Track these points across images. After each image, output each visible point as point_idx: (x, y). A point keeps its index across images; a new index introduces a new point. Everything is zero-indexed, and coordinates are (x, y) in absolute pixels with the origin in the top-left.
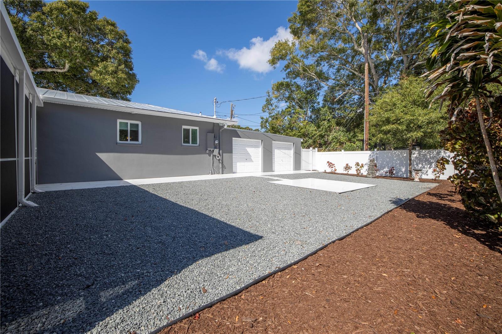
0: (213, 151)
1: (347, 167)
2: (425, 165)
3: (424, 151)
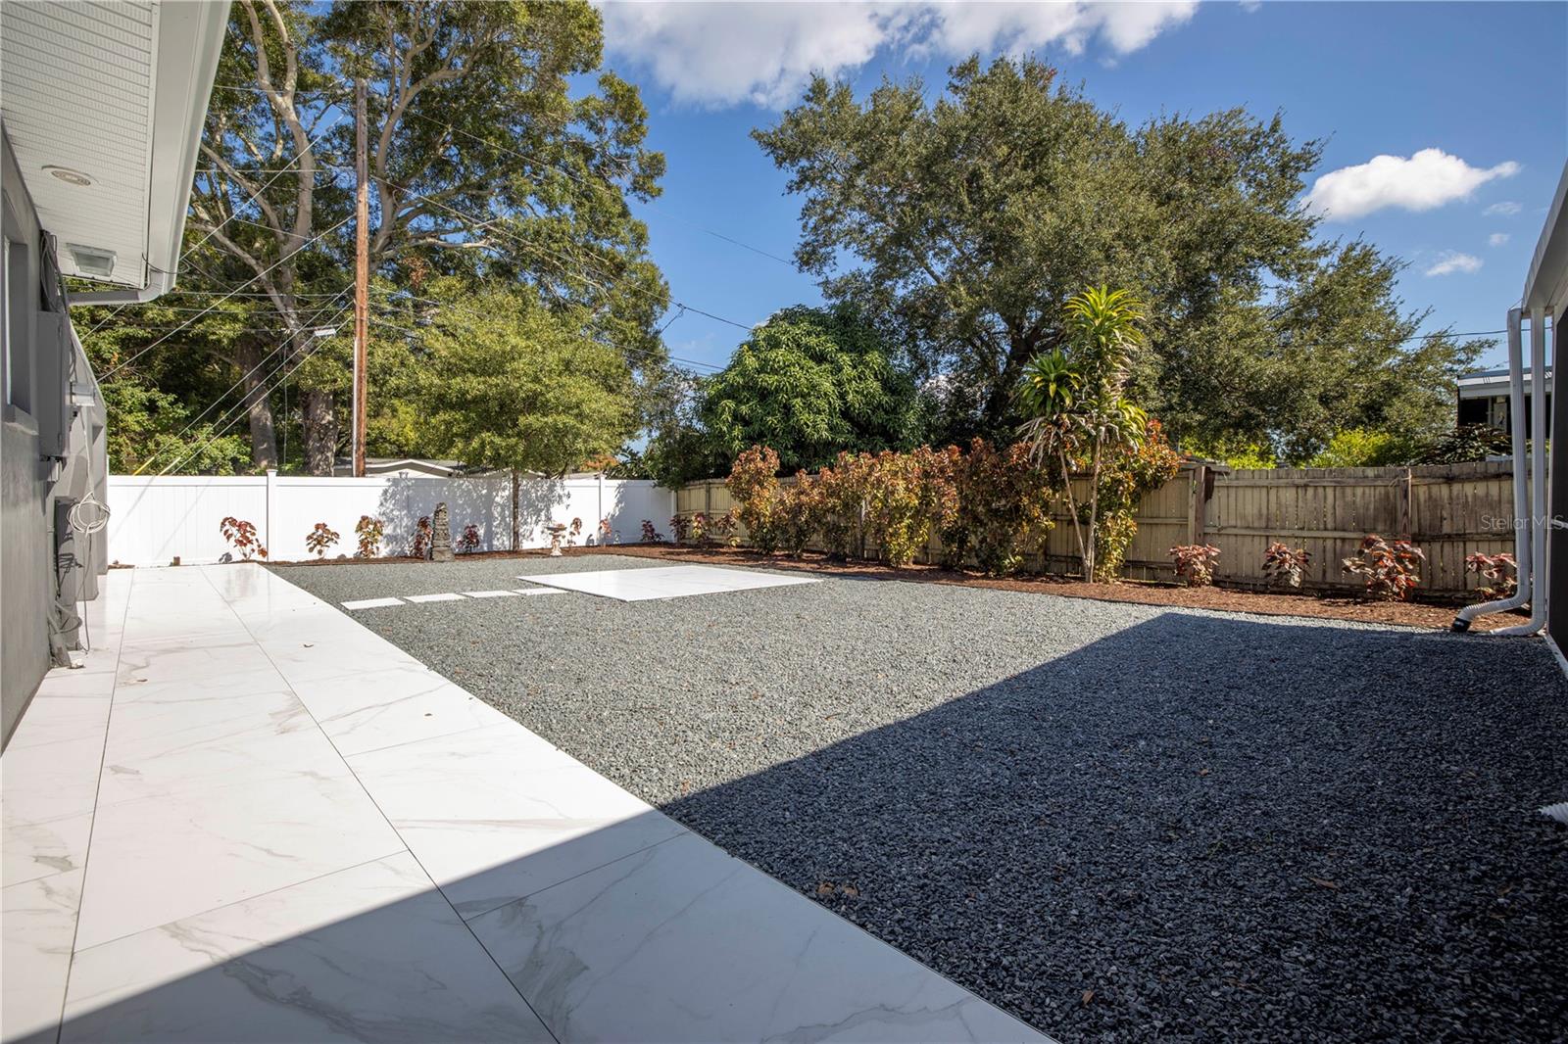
1: (322, 536)
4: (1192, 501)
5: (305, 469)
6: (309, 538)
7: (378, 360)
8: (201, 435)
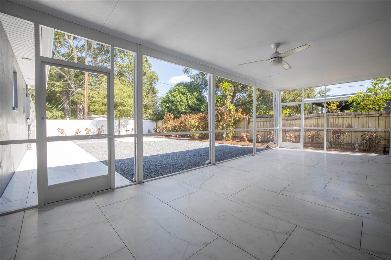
1: (78, 132)
4: (246, 124)
5: (76, 118)
6: (75, 132)
7: (91, 95)
8: (54, 111)
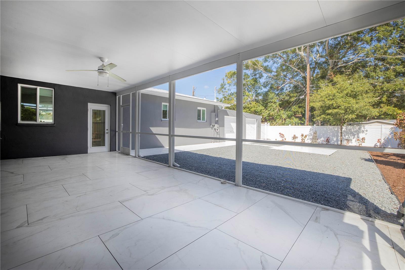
0: (214, 125)
1: (295, 137)
2: (350, 136)
3: (349, 127)
